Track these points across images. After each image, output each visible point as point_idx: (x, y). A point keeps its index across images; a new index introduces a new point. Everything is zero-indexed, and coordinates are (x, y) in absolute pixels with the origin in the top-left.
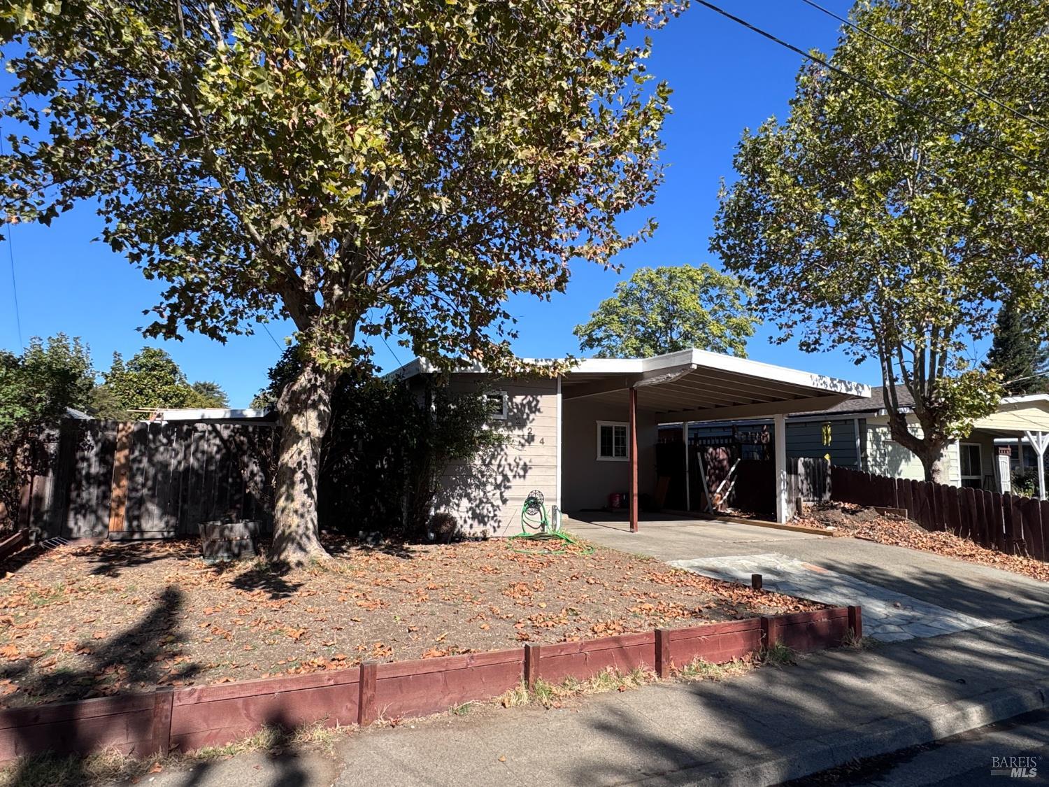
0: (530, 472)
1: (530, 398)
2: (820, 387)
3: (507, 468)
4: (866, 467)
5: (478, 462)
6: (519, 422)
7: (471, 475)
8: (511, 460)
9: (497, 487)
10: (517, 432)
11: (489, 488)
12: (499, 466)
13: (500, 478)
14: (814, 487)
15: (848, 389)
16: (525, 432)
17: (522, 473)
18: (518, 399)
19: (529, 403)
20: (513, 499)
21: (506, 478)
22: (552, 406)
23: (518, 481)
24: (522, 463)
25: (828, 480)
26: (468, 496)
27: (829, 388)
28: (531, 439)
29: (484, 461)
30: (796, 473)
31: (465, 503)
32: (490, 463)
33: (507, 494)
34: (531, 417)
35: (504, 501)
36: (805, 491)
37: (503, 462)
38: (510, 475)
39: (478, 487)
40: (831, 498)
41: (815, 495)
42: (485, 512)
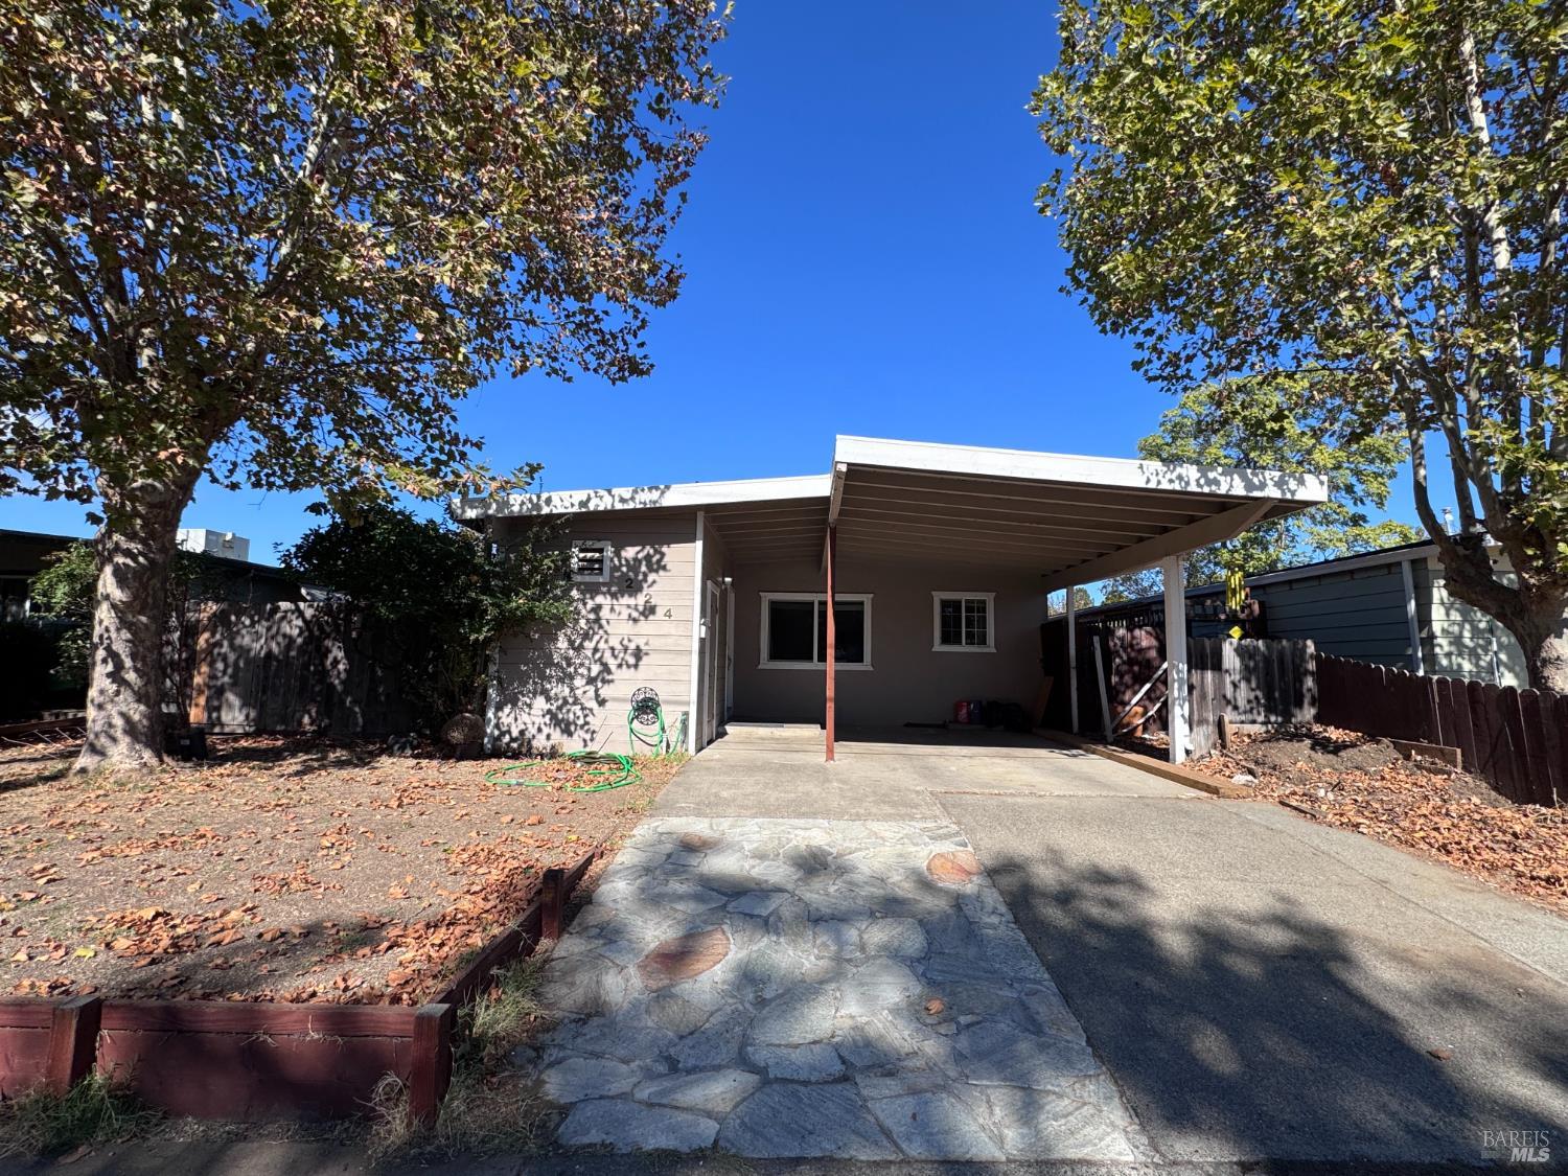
0: (645, 660)
1: (649, 550)
2: (1165, 486)
3: (608, 654)
4: (1431, 659)
5: (562, 644)
6: (631, 586)
7: (550, 663)
8: (614, 642)
9: (591, 681)
10: (626, 600)
11: (579, 682)
12: (596, 650)
13: (596, 669)
14: (1269, 696)
15: (1250, 486)
16: (641, 599)
17: (632, 661)
18: (630, 552)
19: (648, 558)
20: (616, 700)
21: (606, 669)
22: (686, 560)
23: (625, 673)
24: (632, 646)
25: (1309, 682)
26: (545, 693)
27: (1193, 488)
28: (649, 610)
29: (571, 643)
30: (1217, 666)
31: (540, 703)
32: (581, 646)
33: (605, 692)
34: (652, 577)
35: (602, 702)
36: (1242, 703)
37: (602, 645)
38: (612, 663)
39: (561, 680)
40: (1318, 719)
41: (1269, 710)
42: (571, 716)
